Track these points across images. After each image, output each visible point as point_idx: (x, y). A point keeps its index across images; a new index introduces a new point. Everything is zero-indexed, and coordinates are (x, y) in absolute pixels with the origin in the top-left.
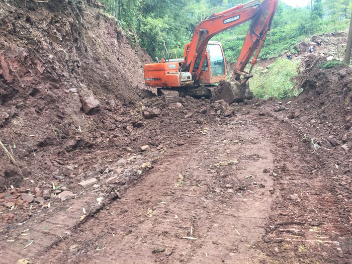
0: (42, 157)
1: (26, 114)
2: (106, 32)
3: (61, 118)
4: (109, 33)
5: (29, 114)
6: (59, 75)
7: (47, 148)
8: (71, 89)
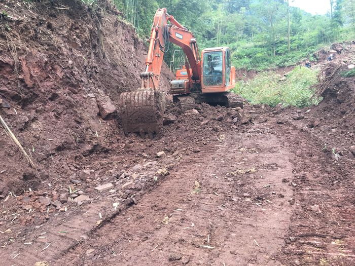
0: (59, 161)
1: (45, 118)
2: (124, 38)
3: (79, 123)
4: (126, 40)
5: (48, 119)
6: (78, 81)
7: (65, 152)
8: (89, 95)
